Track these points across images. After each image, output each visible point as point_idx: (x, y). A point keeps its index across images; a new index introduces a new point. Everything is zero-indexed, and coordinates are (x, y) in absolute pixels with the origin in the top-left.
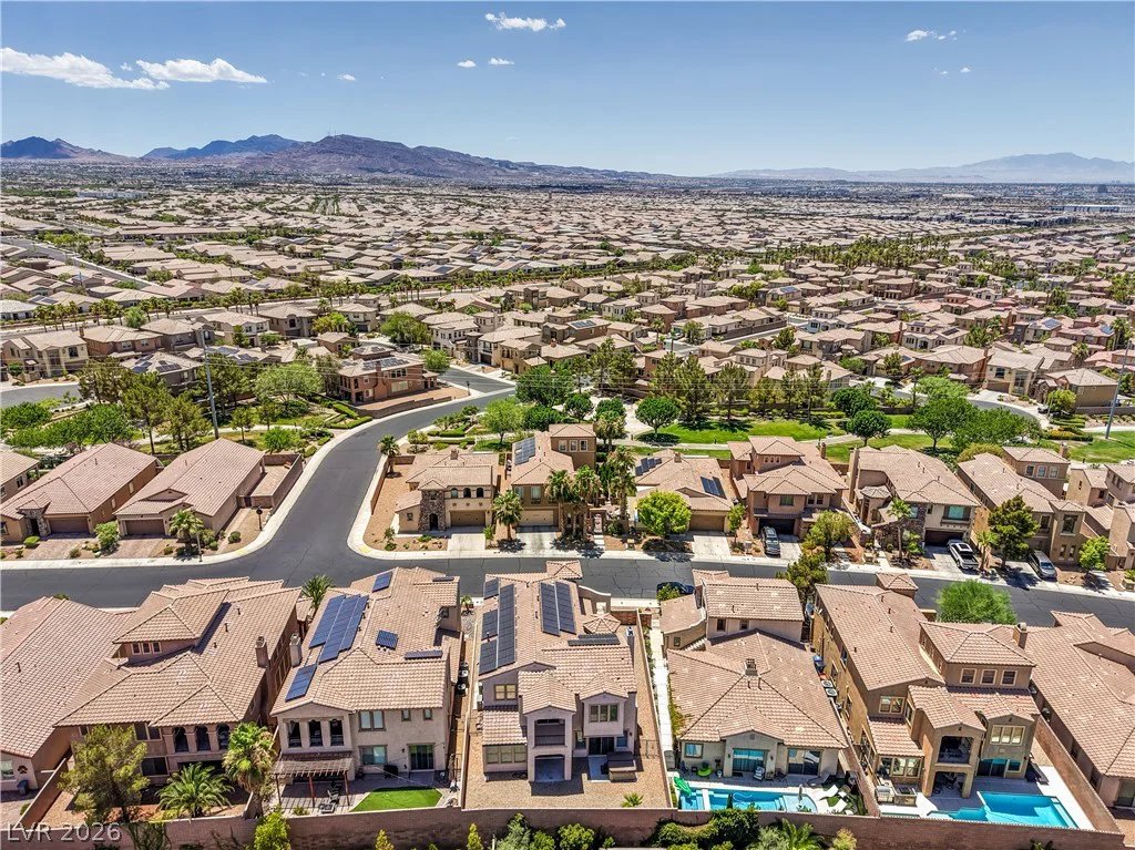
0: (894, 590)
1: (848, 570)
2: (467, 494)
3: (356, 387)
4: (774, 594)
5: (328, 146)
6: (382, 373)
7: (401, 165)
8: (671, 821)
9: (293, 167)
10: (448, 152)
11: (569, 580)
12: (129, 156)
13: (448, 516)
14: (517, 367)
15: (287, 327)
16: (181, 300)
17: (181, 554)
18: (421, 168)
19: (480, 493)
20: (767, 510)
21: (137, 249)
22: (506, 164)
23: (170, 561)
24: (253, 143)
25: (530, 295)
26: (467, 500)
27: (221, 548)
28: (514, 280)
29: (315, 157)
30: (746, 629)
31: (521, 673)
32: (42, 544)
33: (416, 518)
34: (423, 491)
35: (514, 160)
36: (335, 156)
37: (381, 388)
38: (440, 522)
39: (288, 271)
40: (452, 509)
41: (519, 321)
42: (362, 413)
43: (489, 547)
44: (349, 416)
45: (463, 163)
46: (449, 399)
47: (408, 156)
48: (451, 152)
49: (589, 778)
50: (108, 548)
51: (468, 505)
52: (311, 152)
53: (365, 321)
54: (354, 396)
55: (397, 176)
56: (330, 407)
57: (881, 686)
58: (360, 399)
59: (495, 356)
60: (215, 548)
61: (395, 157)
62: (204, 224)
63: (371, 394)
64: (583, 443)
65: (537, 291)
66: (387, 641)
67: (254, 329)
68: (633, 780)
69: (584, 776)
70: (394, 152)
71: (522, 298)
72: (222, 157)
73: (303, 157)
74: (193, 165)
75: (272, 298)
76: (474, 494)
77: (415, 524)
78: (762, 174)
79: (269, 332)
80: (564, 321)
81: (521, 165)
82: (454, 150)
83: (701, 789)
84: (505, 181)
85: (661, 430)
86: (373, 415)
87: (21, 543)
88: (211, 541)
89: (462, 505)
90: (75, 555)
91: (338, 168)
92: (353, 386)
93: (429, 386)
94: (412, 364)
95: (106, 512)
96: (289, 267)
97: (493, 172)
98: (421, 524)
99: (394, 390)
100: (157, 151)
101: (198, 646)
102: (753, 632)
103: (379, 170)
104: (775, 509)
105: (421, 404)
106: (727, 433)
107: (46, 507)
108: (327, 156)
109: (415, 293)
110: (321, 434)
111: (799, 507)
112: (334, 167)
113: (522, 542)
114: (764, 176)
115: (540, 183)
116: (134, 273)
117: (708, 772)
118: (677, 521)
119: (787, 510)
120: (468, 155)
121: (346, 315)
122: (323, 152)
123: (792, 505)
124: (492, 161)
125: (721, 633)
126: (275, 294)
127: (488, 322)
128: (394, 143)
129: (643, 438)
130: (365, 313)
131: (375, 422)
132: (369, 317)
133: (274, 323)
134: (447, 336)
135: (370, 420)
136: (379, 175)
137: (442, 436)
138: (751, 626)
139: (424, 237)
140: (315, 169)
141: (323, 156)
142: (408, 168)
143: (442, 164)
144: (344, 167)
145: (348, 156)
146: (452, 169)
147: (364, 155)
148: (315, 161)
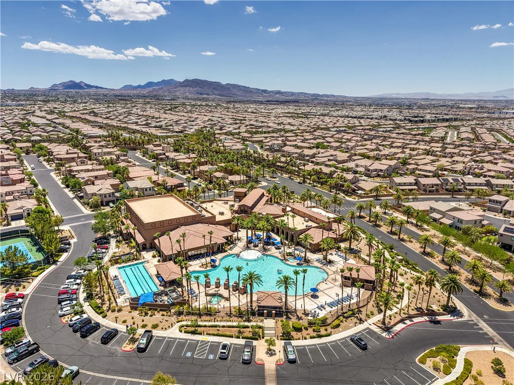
5: (185, 83)
7: (216, 92)
10: (239, 86)
18: (224, 93)
22: (265, 91)
29: (180, 88)
36: (188, 88)
45: (245, 91)
47: (219, 88)
52: (179, 86)
61: (214, 88)
73: (175, 88)
78: (393, 96)
82: (243, 85)
97: (256, 95)
100: (125, 86)
103: (205, 94)
112: (186, 93)
114: (394, 96)
115: (277, 99)
120: (249, 87)
122: (183, 86)
124: (259, 90)
140: (178, 94)
141: (183, 88)
142: (218, 93)
143: (235, 91)
144: (190, 93)
145: (193, 88)
146: (239, 93)
147: (200, 87)
148: (179, 90)
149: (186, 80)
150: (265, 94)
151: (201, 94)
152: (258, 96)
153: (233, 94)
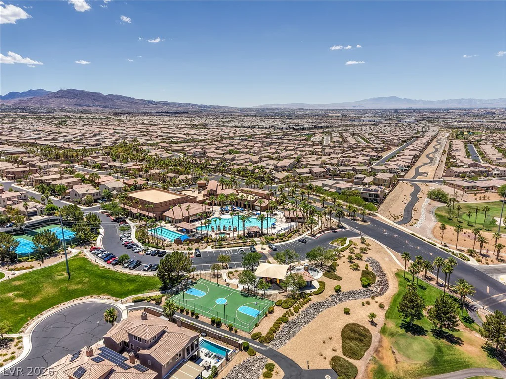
5: (60, 94)
7: (97, 103)
9: (42, 104)
10: (122, 97)
18: (107, 104)
22: (151, 102)
24: (30, 93)
29: (53, 100)
35: (156, 100)
36: (63, 99)
45: (129, 102)
47: (101, 99)
52: (52, 97)
55: (94, 108)
61: (94, 99)
70: (96, 97)
73: (48, 99)
78: (274, 106)
84: (148, 110)
97: (143, 106)
103: (85, 105)
108: (59, 100)
112: (62, 104)
114: (274, 107)
115: (166, 111)
122: (57, 97)
136: (84, 108)
140: (52, 105)
141: (57, 99)
142: (100, 104)
143: (118, 102)
144: (67, 104)
145: (70, 99)
146: (123, 105)
147: (78, 99)
148: (53, 102)
149: (60, 90)
150: (152, 105)
151: (80, 105)
152: (145, 107)
153: (118, 106)
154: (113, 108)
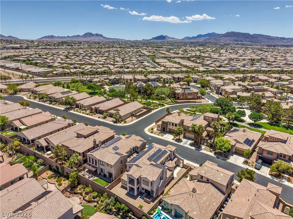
0: (270, 191)
1: (283, 183)
2: (173, 125)
3: (178, 95)
4: (222, 175)
5: (227, 35)
6: (185, 93)
7: (247, 40)
8: (145, 216)
9: (216, 40)
10: (263, 35)
11: (169, 150)
12: (179, 39)
13: (168, 129)
14: (227, 97)
15: (177, 80)
16: (161, 71)
17: (115, 122)
18: (253, 40)
19: (176, 125)
20: (262, 154)
21: (162, 60)
22: (283, 38)
23: (112, 123)
24: (208, 35)
25: (252, 77)
26: (173, 126)
27: (122, 123)
28: (250, 73)
29: (223, 38)
30: (208, 181)
31: (134, 165)
32: (96, 114)
33: (160, 127)
34: (162, 121)
35: (286, 37)
36: (228, 37)
37: (184, 97)
38: (166, 130)
39: (190, 66)
40: (169, 127)
41: (240, 84)
42: (175, 102)
43: (173, 139)
44: (173, 102)
45: (267, 38)
46: (201, 102)
47: (250, 37)
48: (264, 35)
49: (140, 198)
50: (105, 118)
51: (173, 127)
52: (222, 37)
53: (197, 80)
54: (177, 98)
55: (245, 42)
56: (170, 99)
57: (227, 213)
58: (178, 98)
59: (223, 93)
60: (120, 123)
61: (246, 37)
62: (182, 55)
63: (182, 98)
64: (213, 119)
65: (255, 77)
66: (116, 148)
67: (169, 80)
68: (149, 203)
69: (140, 196)
70: (246, 36)
71: (249, 78)
72: (200, 38)
73: (220, 38)
74: (192, 41)
75: (181, 73)
76: (174, 125)
77: (160, 129)
79: (172, 80)
80: (252, 86)
81: (288, 39)
83: (163, 214)
84: (282, 43)
85: (256, 123)
86: (178, 103)
87: (93, 113)
88: (120, 121)
89: (171, 127)
90: (99, 118)
91: (228, 40)
92: (177, 95)
93: (199, 98)
94: (194, 92)
95: (107, 111)
96: (191, 66)
97: (278, 41)
98: (161, 129)
99: (188, 97)
100: (185, 38)
101: (85, 137)
102: (209, 183)
103: (240, 41)
104: (265, 155)
105: (192, 102)
106: (284, 129)
107: (99, 108)
108: (226, 38)
109: (216, 74)
110: (162, 105)
111: (275, 156)
112: (227, 40)
113: (182, 141)
116: (159, 65)
117: (168, 211)
118: (224, 148)
119: (269, 156)
121: (193, 78)
122: (225, 36)
123: (272, 155)
124: (278, 38)
125: (201, 180)
126: (182, 72)
127: (227, 83)
128: (246, 33)
129: (250, 124)
130: (197, 78)
131: (178, 104)
132: (198, 79)
133: (174, 78)
134: (213, 86)
135: (177, 104)
136: (239, 42)
137: (189, 111)
138: (210, 181)
139: (235, 59)
140: (222, 41)
141: (225, 37)
142: (249, 40)
143: (260, 39)
144: (230, 40)
145: (232, 37)
146: (263, 40)
147: (237, 37)
148: (222, 39)
149: (228, 32)
150: (283, 40)
151: (237, 41)
152: (279, 42)
153: (260, 41)
154: (257, 42)
